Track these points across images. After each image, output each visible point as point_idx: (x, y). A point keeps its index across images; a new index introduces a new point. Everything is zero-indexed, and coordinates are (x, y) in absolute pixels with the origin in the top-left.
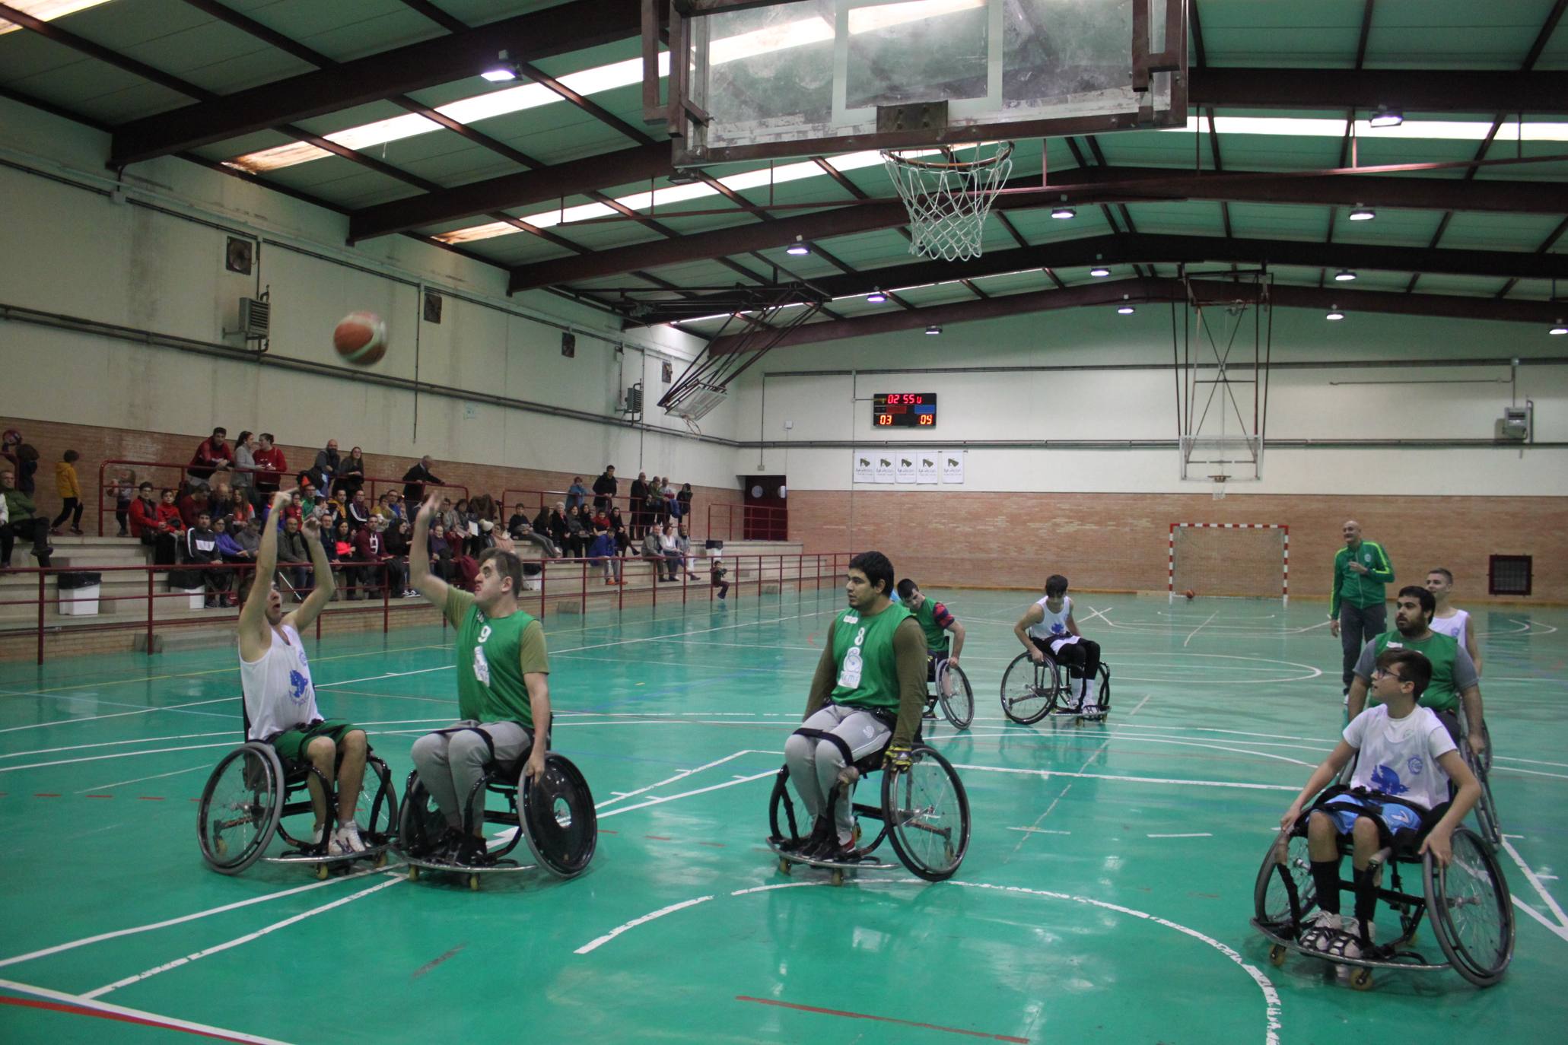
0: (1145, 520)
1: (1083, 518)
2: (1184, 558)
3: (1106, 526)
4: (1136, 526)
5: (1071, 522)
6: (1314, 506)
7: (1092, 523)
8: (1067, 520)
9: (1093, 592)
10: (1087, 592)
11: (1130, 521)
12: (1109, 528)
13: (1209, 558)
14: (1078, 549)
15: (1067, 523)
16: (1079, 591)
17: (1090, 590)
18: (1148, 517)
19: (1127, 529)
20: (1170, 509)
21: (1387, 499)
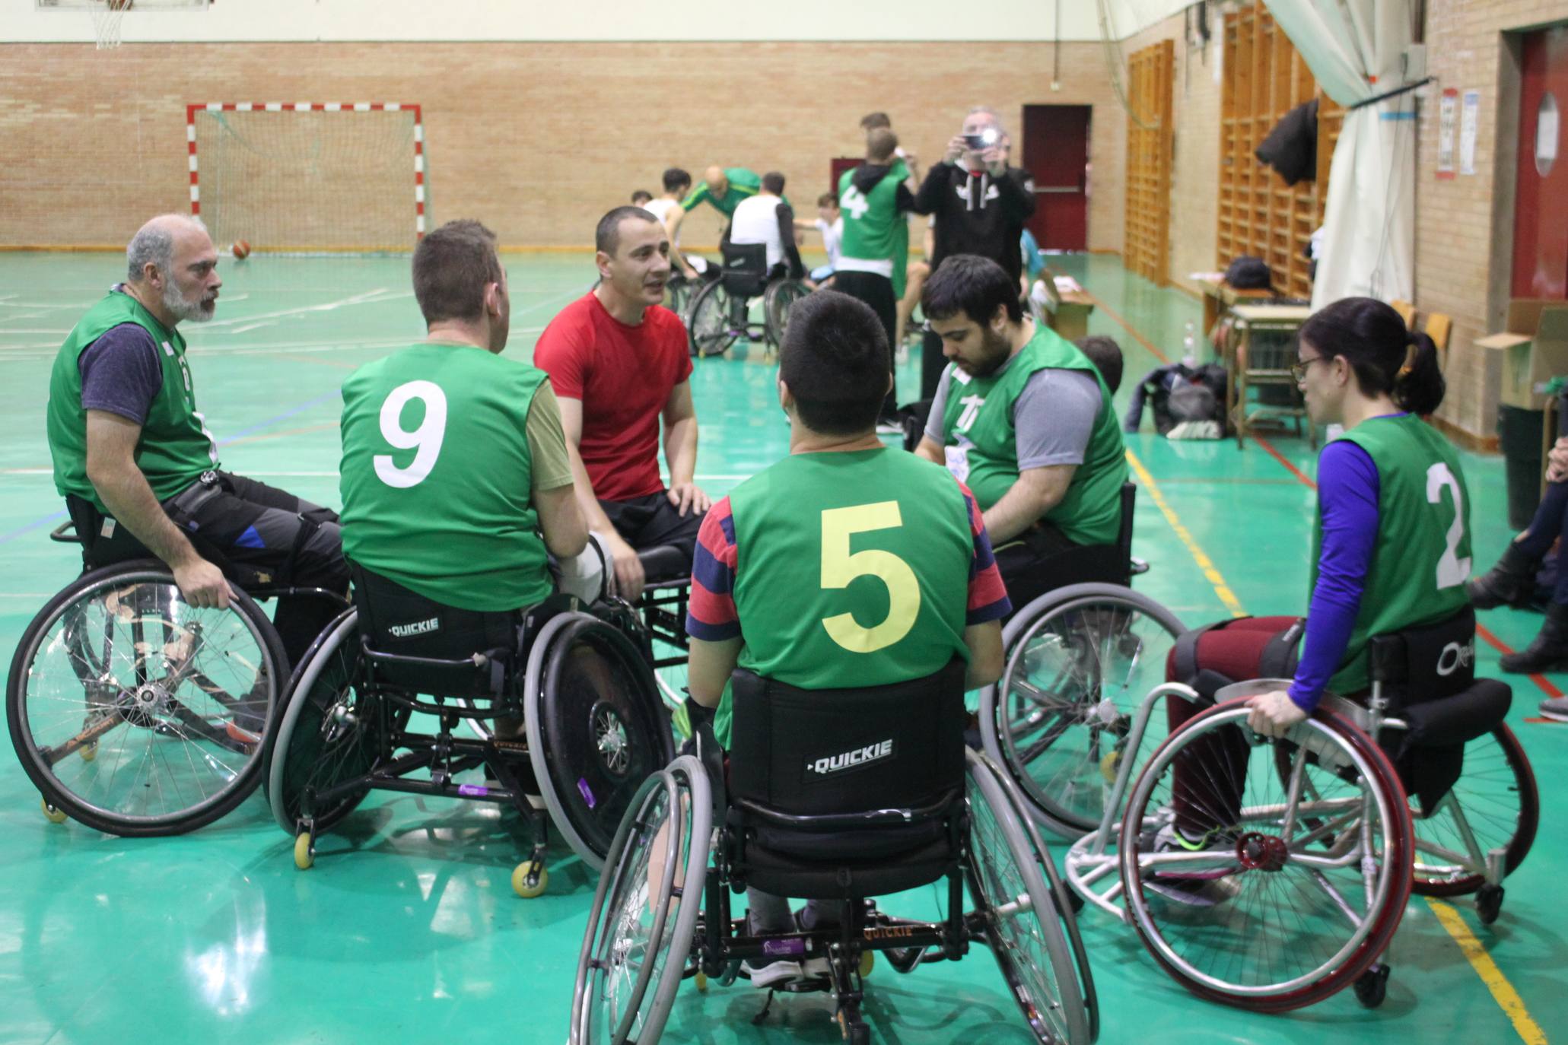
0: (169, 98)
1: (44, 95)
2: (250, 176)
3: (93, 112)
4: (153, 111)
5: (22, 106)
6: (503, 64)
7: (62, 106)
8: (12, 101)
9: (74, 250)
10: (64, 251)
11: (140, 100)
12: (98, 116)
13: (298, 175)
14: (41, 161)
15: (10, 106)
16: (47, 250)
17: (70, 246)
18: (171, 92)
19: (135, 118)
20: (220, 74)
21: (640, 49)
